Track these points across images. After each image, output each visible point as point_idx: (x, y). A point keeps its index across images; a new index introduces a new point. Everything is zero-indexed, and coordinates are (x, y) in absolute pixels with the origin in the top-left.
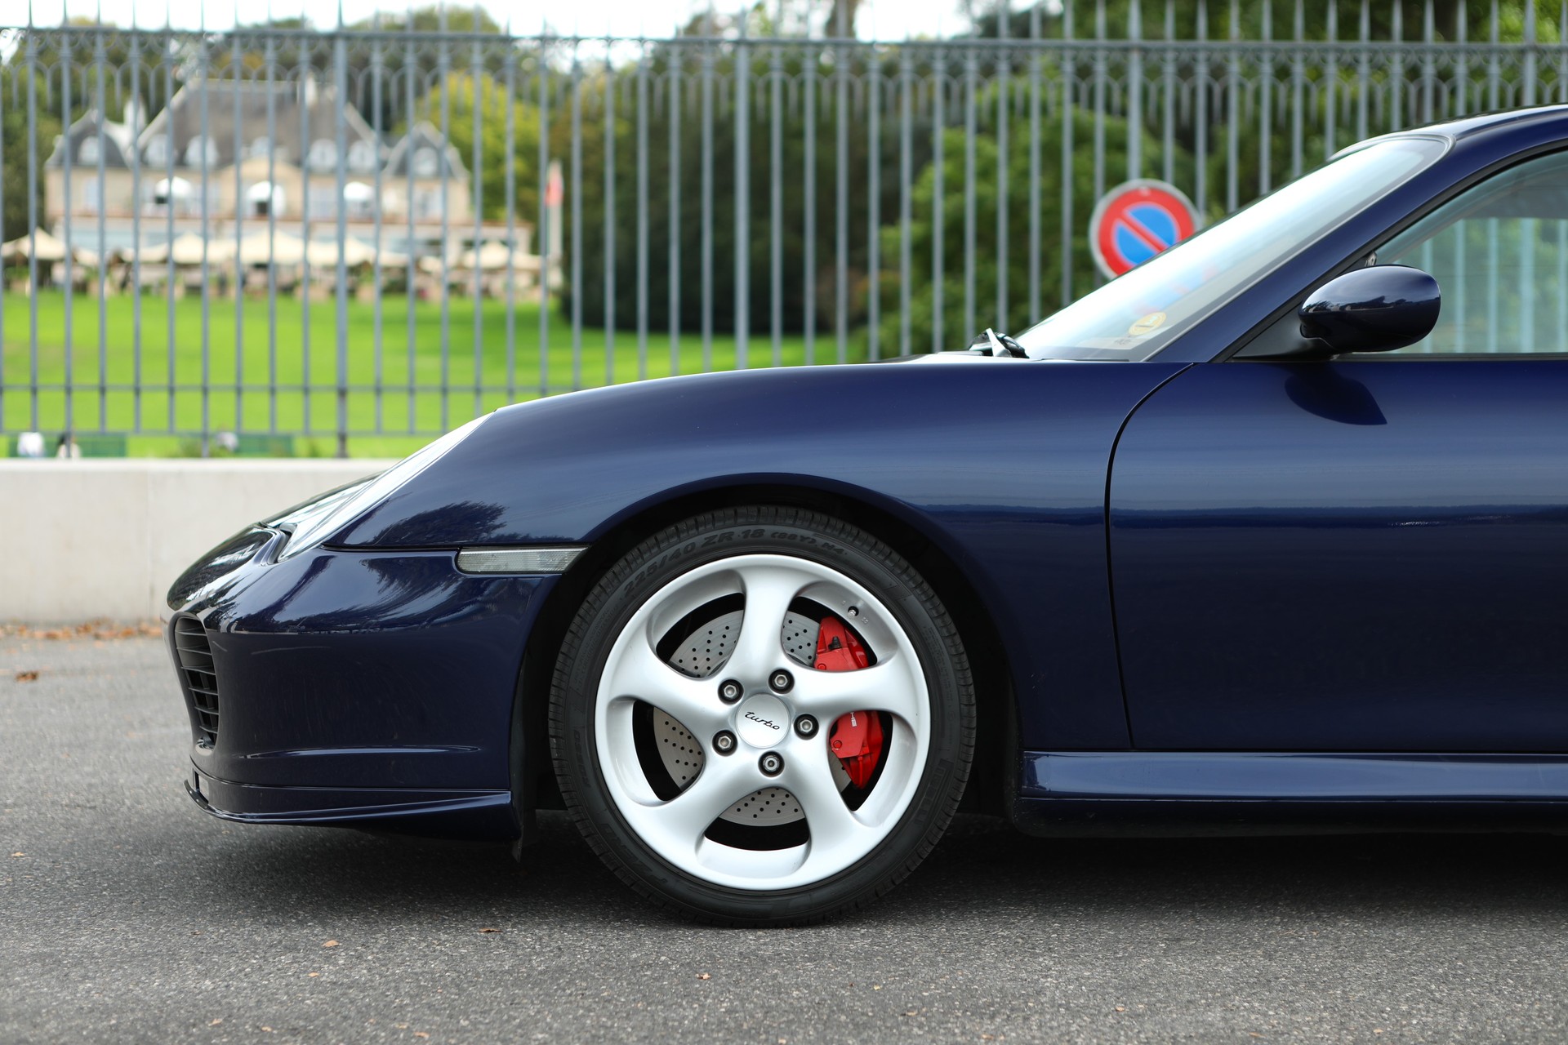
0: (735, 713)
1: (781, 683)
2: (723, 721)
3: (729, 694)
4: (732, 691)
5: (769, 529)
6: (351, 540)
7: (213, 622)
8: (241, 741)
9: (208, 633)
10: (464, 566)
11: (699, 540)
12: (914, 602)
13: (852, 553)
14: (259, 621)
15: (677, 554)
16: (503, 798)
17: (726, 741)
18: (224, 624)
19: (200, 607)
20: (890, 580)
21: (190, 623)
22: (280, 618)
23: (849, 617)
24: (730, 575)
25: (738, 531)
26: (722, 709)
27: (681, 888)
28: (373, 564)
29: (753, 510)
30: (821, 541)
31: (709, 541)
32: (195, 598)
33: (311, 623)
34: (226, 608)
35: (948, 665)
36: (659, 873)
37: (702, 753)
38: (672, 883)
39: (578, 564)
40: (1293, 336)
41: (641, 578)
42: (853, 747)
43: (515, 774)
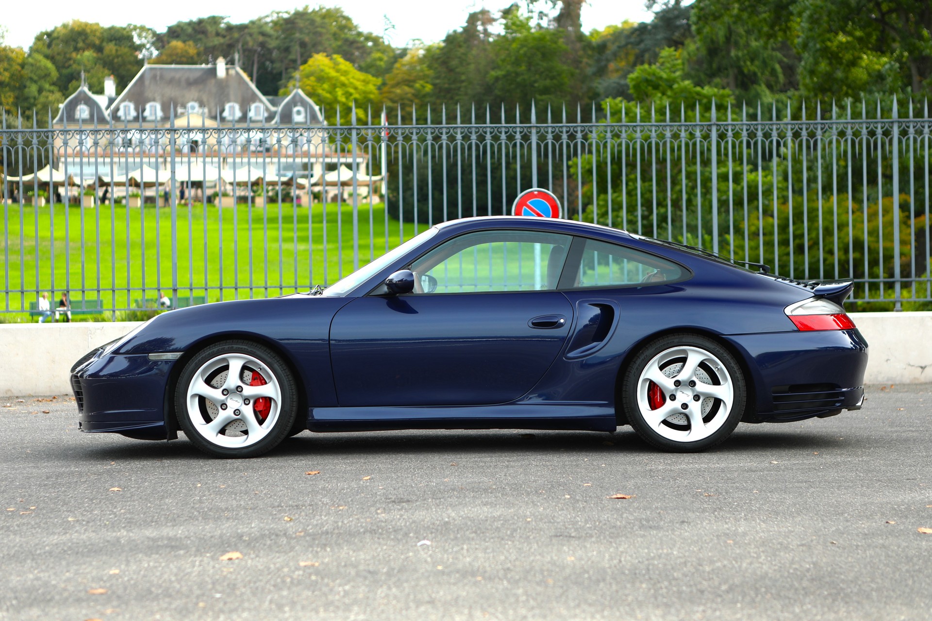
0: (227, 398)
1: (239, 390)
2: (223, 401)
3: (225, 393)
4: (226, 392)
5: (235, 346)
6: (122, 351)
7: (82, 376)
8: (91, 409)
9: (80, 379)
10: (151, 358)
11: (215, 350)
12: (276, 366)
13: (259, 353)
14: (95, 375)
15: (209, 354)
16: (162, 423)
17: (224, 406)
18: (85, 376)
19: (79, 372)
20: (269, 360)
21: (76, 377)
22: (101, 374)
23: (258, 370)
24: (225, 359)
25: (226, 347)
26: (223, 397)
27: (212, 448)
28: (126, 358)
29: (231, 341)
30: (250, 349)
31: (218, 350)
32: (78, 369)
33: (111, 375)
34: (86, 371)
35: (286, 383)
36: (205, 443)
37: (218, 410)
38: (209, 446)
39: (182, 357)
40: (385, 289)
41: (199, 361)
42: (260, 408)
43: (165, 417)
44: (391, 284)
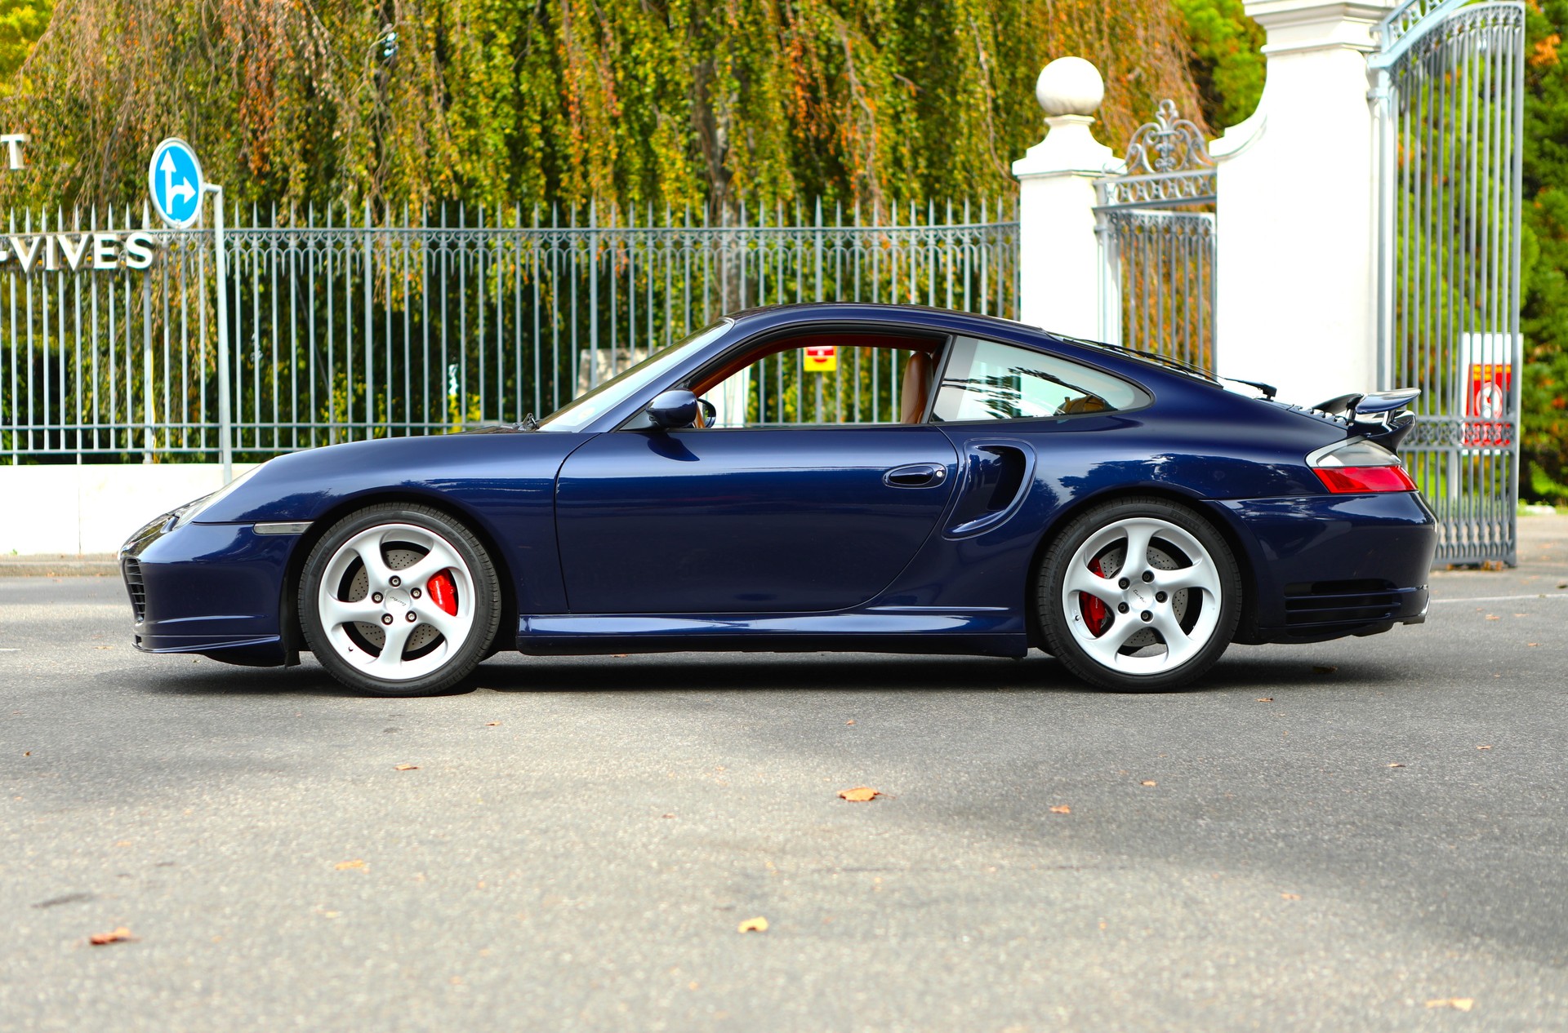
8: (157, 614)
9: (140, 565)
10: (258, 531)
16: (277, 638)
21: (133, 560)
39: (311, 528)
40: (647, 422)
43: (282, 628)
44: (656, 414)
